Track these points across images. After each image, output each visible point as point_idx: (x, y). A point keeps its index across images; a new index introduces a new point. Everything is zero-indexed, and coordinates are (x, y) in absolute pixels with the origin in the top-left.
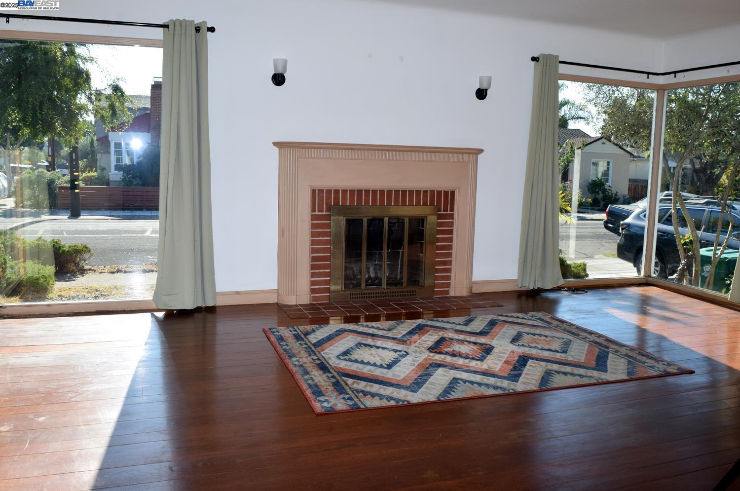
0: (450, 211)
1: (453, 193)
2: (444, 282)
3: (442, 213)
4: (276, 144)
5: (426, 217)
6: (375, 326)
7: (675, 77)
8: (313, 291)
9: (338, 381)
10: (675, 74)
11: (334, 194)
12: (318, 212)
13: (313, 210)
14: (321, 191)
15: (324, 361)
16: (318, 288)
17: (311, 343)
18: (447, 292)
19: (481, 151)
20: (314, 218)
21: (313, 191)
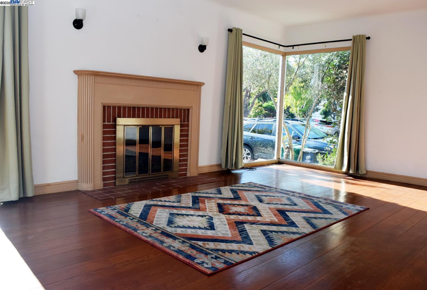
0: (187, 122)
1: (188, 110)
2: (184, 168)
3: (182, 123)
4: (76, 72)
5: (174, 125)
6: (167, 200)
7: (293, 48)
8: (104, 179)
9: (191, 244)
10: (293, 47)
11: (118, 110)
12: (107, 122)
13: (104, 121)
14: (109, 107)
15: (163, 230)
16: (108, 177)
17: (138, 218)
18: (185, 174)
19: (203, 84)
20: (104, 126)
21: (104, 107)
